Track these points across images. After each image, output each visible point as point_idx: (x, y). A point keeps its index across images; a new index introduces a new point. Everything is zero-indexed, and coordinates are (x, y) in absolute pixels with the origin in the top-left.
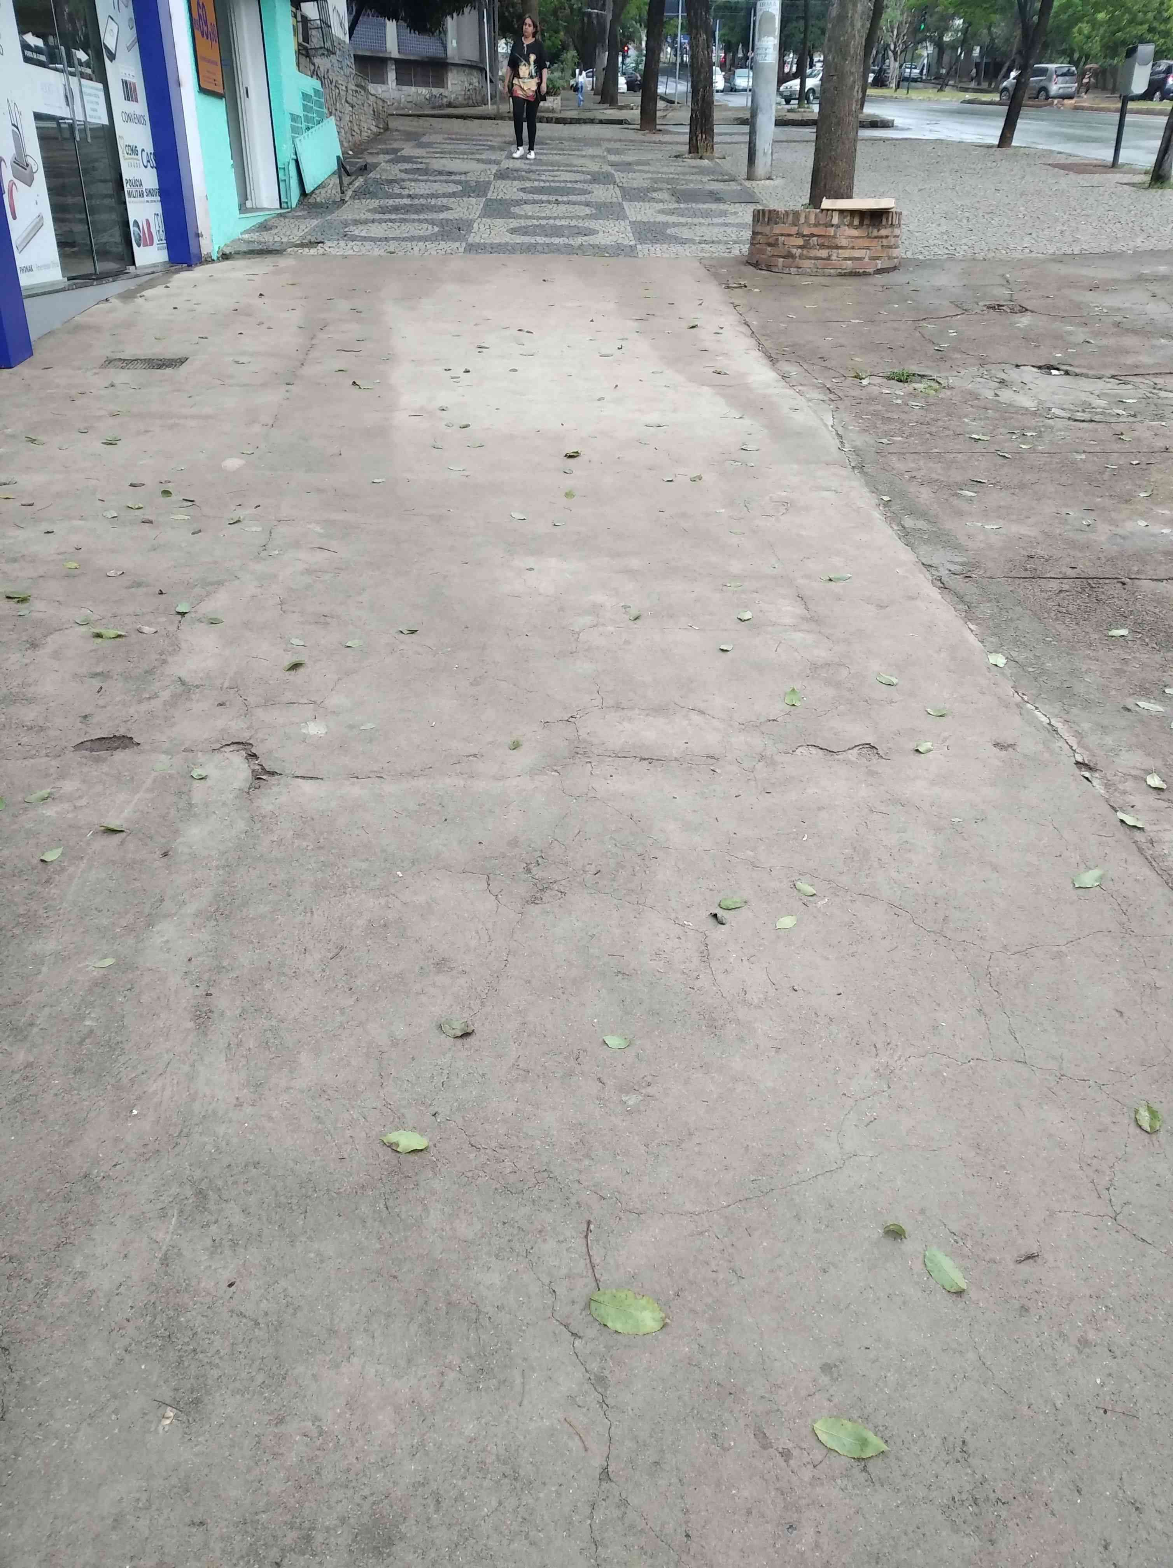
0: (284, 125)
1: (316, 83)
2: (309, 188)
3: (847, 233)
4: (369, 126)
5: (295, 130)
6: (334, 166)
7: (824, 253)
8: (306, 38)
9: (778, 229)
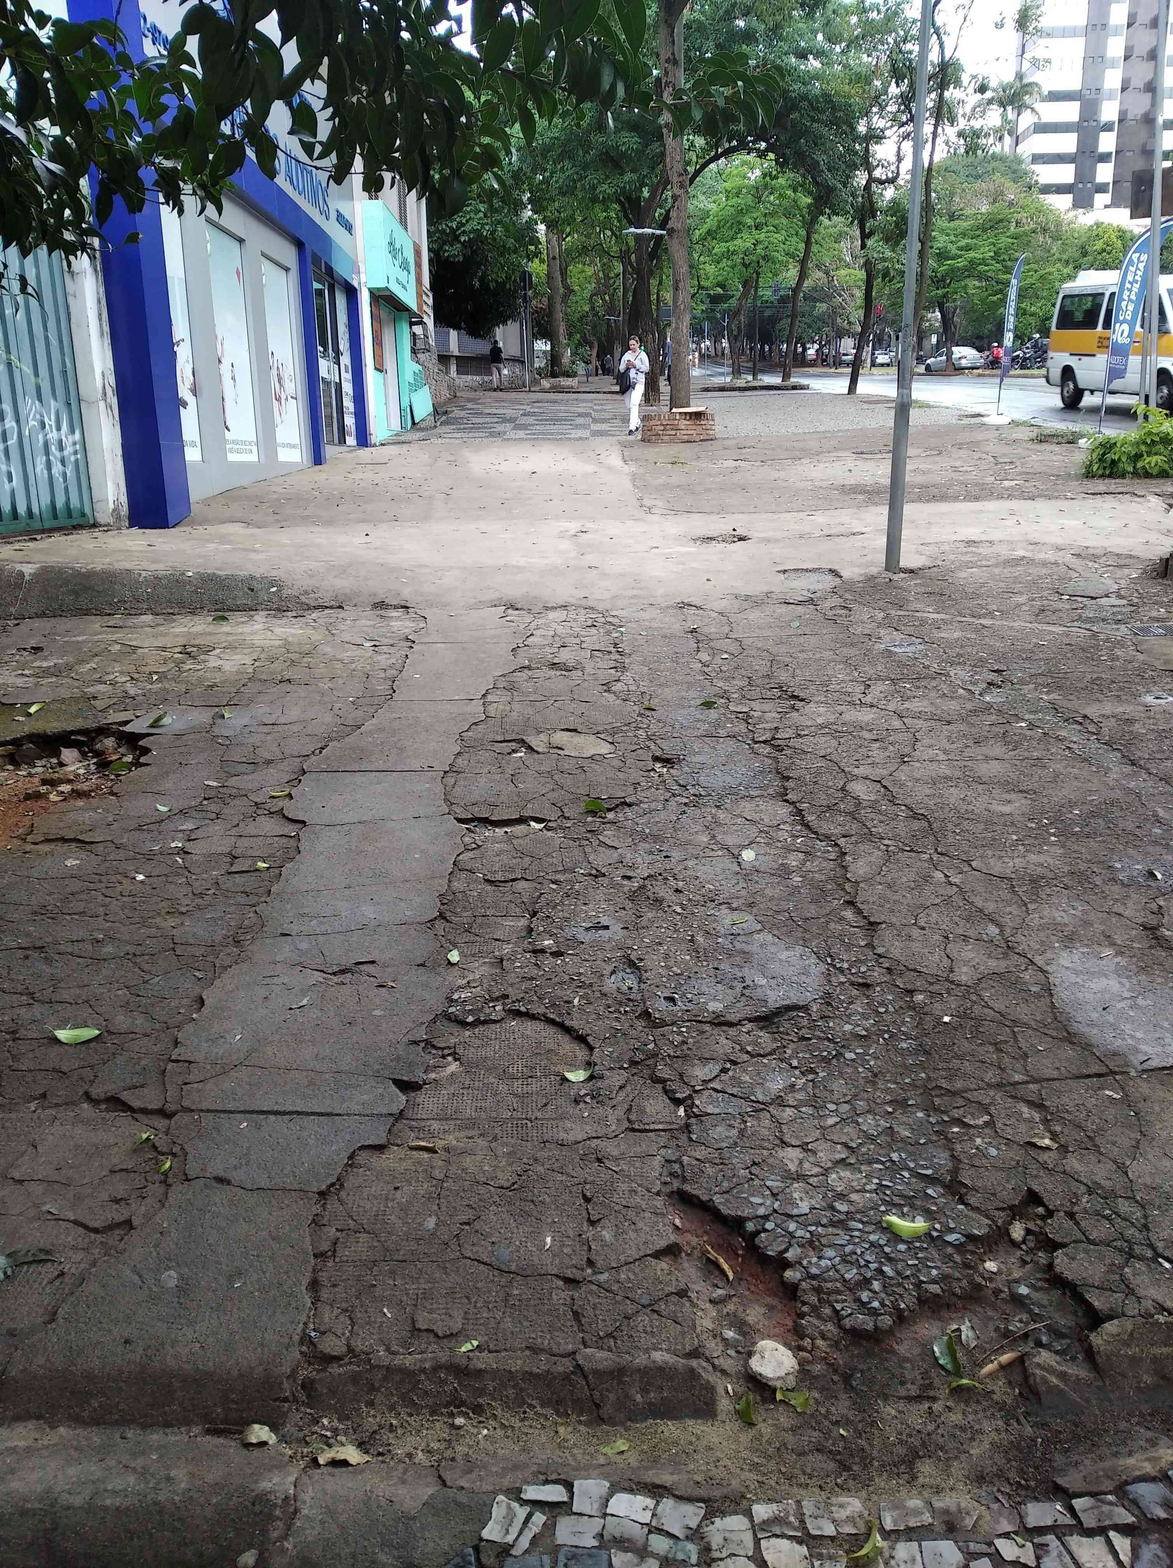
0: (405, 388)
1: (420, 367)
2: (417, 421)
3: (683, 423)
4: (446, 394)
5: (410, 390)
6: (431, 409)
7: (673, 432)
8: (415, 345)
9: (652, 423)
